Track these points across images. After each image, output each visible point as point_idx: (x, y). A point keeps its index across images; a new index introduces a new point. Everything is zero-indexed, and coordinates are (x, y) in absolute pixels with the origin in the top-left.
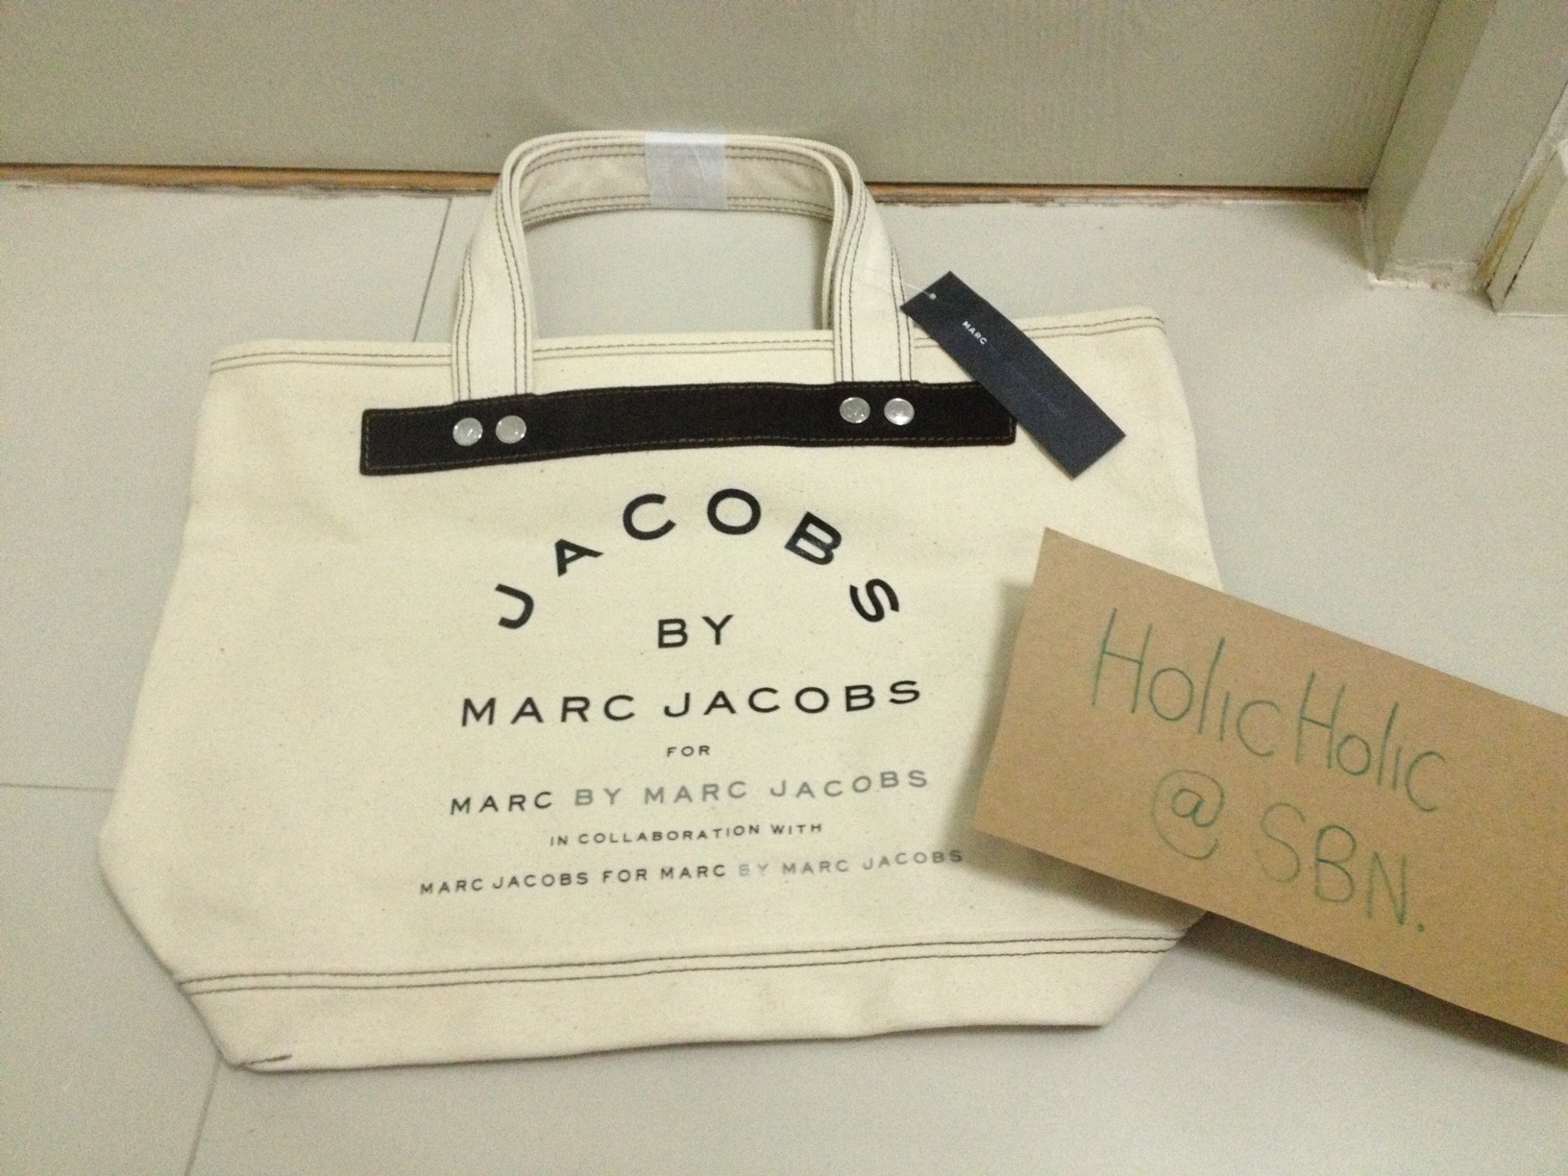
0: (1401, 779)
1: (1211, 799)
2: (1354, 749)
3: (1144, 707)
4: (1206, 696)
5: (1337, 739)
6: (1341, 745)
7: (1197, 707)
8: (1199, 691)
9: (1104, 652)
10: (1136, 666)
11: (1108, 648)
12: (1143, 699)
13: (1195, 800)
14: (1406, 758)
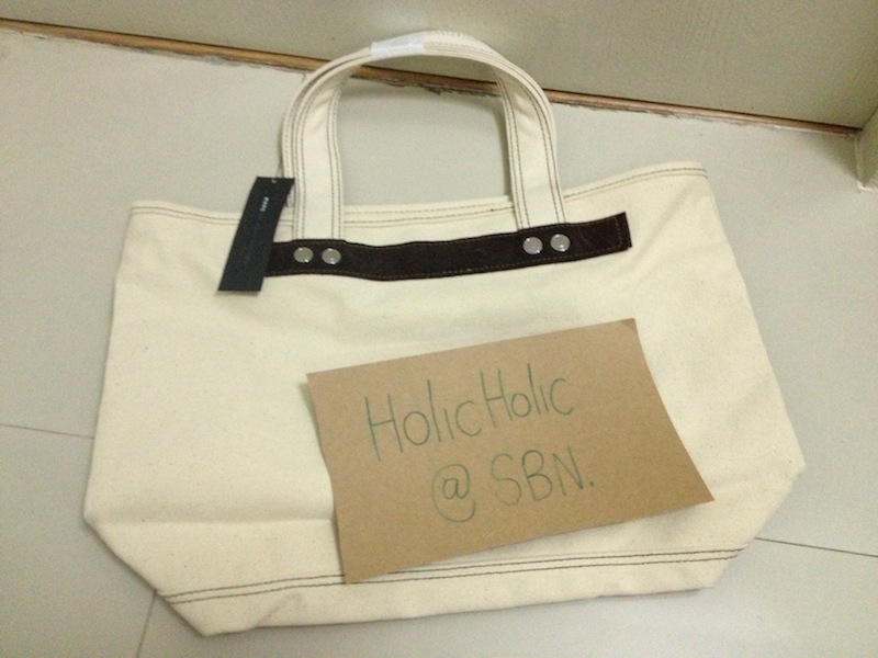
0: (549, 403)
1: (461, 477)
2: (520, 401)
3: (407, 445)
4: (435, 419)
5: (509, 402)
6: (512, 405)
7: (433, 428)
8: (430, 418)
9: (371, 425)
10: (392, 423)
11: (373, 422)
12: (404, 441)
13: (454, 482)
14: (546, 391)
